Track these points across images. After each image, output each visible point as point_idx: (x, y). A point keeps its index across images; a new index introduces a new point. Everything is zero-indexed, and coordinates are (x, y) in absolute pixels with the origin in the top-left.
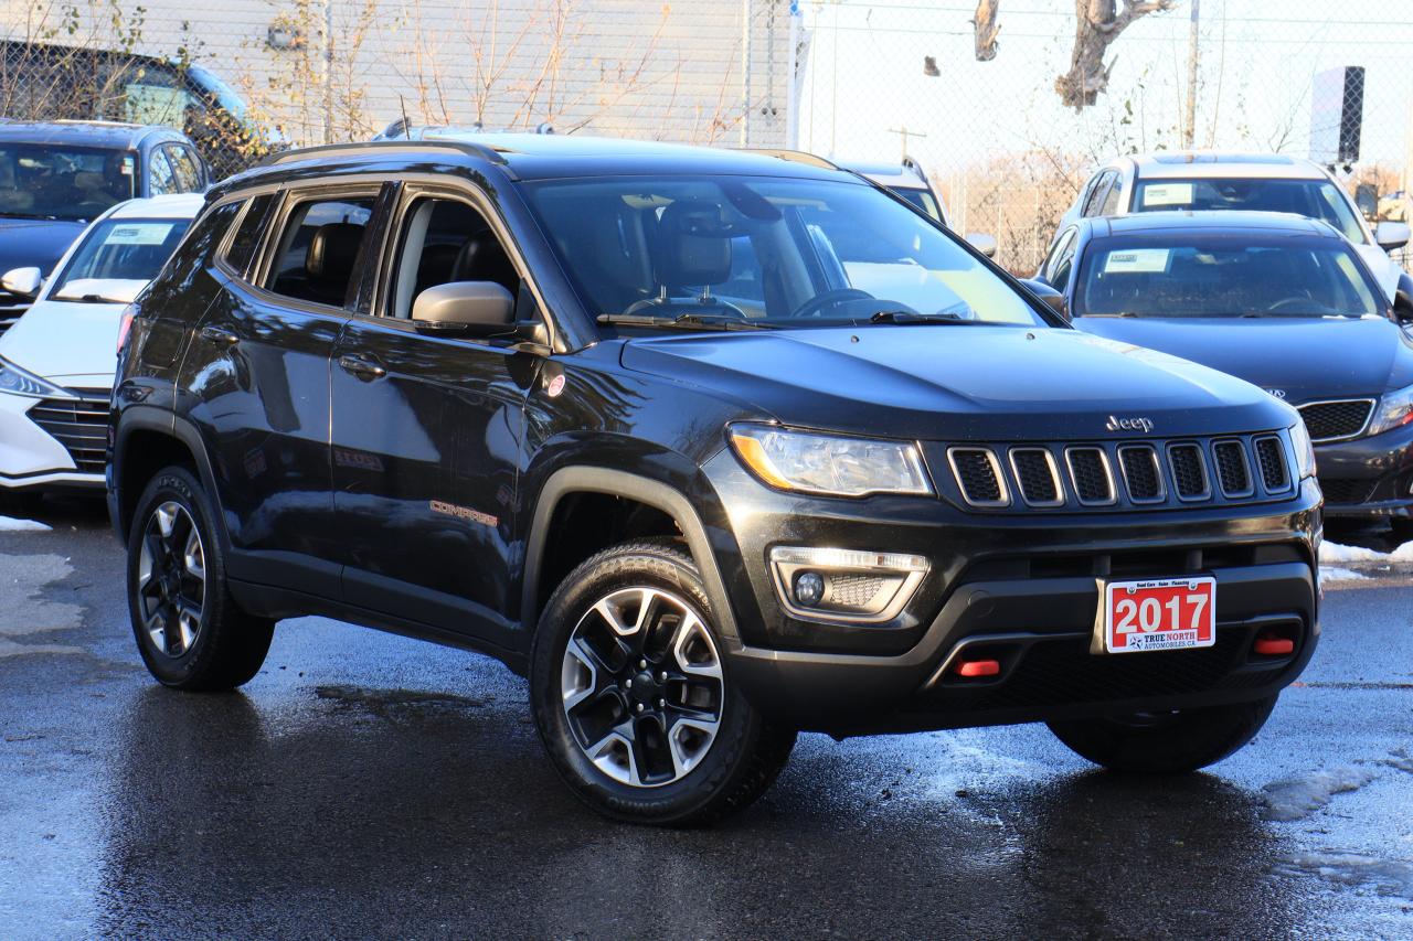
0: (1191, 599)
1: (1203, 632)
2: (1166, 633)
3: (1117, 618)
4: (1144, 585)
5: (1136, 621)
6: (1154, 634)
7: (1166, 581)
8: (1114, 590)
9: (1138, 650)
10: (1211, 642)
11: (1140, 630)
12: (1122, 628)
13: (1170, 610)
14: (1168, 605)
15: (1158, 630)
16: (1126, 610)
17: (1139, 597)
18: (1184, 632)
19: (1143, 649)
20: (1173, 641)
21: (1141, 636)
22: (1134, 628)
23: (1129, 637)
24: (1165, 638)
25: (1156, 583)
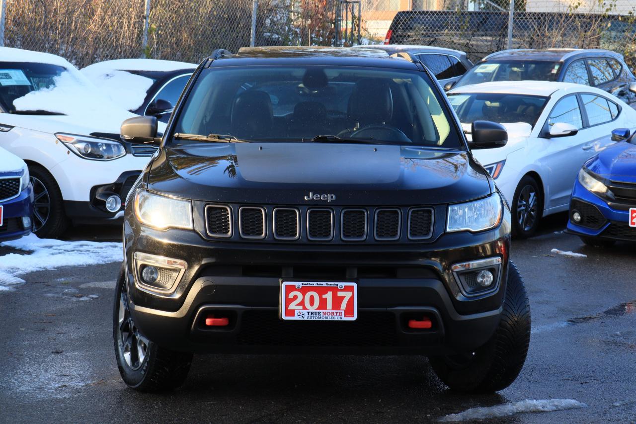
0: (340, 294)
1: (349, 312)
2: (322, 311)
3: (289, 301)
4: (307, 284)
5: (302, 303)
6: (314, 311)
7: (321, 283)
8: (286, 285)
9: (303, 319)
10: (354, 318)
11: (304, 308)
12: (292, 306)
13: (326, 299)
14: (324, 296)
15: (317, 309)
16: (296, 297)
17: (304, 291)
18: (334, 311)
19: (306, 319)
20: (327, 316)
21: (305, 312)
22: (301, 307)
23: (296, 312)
24: (322, 314)
25: (315, 284)
